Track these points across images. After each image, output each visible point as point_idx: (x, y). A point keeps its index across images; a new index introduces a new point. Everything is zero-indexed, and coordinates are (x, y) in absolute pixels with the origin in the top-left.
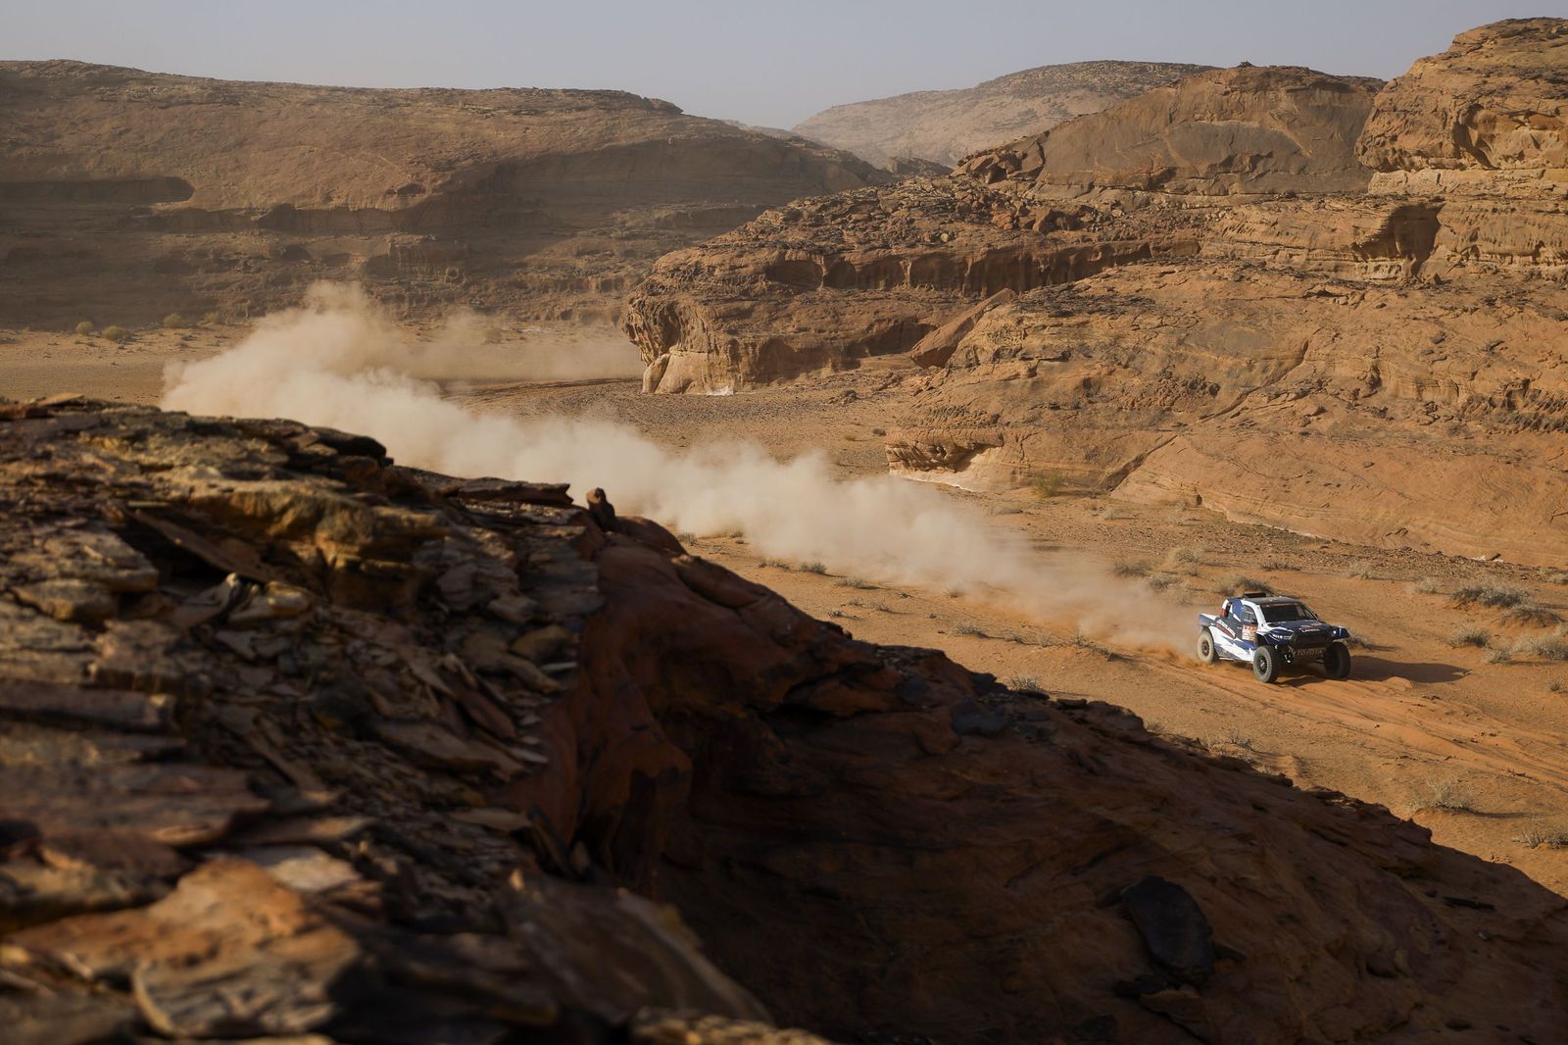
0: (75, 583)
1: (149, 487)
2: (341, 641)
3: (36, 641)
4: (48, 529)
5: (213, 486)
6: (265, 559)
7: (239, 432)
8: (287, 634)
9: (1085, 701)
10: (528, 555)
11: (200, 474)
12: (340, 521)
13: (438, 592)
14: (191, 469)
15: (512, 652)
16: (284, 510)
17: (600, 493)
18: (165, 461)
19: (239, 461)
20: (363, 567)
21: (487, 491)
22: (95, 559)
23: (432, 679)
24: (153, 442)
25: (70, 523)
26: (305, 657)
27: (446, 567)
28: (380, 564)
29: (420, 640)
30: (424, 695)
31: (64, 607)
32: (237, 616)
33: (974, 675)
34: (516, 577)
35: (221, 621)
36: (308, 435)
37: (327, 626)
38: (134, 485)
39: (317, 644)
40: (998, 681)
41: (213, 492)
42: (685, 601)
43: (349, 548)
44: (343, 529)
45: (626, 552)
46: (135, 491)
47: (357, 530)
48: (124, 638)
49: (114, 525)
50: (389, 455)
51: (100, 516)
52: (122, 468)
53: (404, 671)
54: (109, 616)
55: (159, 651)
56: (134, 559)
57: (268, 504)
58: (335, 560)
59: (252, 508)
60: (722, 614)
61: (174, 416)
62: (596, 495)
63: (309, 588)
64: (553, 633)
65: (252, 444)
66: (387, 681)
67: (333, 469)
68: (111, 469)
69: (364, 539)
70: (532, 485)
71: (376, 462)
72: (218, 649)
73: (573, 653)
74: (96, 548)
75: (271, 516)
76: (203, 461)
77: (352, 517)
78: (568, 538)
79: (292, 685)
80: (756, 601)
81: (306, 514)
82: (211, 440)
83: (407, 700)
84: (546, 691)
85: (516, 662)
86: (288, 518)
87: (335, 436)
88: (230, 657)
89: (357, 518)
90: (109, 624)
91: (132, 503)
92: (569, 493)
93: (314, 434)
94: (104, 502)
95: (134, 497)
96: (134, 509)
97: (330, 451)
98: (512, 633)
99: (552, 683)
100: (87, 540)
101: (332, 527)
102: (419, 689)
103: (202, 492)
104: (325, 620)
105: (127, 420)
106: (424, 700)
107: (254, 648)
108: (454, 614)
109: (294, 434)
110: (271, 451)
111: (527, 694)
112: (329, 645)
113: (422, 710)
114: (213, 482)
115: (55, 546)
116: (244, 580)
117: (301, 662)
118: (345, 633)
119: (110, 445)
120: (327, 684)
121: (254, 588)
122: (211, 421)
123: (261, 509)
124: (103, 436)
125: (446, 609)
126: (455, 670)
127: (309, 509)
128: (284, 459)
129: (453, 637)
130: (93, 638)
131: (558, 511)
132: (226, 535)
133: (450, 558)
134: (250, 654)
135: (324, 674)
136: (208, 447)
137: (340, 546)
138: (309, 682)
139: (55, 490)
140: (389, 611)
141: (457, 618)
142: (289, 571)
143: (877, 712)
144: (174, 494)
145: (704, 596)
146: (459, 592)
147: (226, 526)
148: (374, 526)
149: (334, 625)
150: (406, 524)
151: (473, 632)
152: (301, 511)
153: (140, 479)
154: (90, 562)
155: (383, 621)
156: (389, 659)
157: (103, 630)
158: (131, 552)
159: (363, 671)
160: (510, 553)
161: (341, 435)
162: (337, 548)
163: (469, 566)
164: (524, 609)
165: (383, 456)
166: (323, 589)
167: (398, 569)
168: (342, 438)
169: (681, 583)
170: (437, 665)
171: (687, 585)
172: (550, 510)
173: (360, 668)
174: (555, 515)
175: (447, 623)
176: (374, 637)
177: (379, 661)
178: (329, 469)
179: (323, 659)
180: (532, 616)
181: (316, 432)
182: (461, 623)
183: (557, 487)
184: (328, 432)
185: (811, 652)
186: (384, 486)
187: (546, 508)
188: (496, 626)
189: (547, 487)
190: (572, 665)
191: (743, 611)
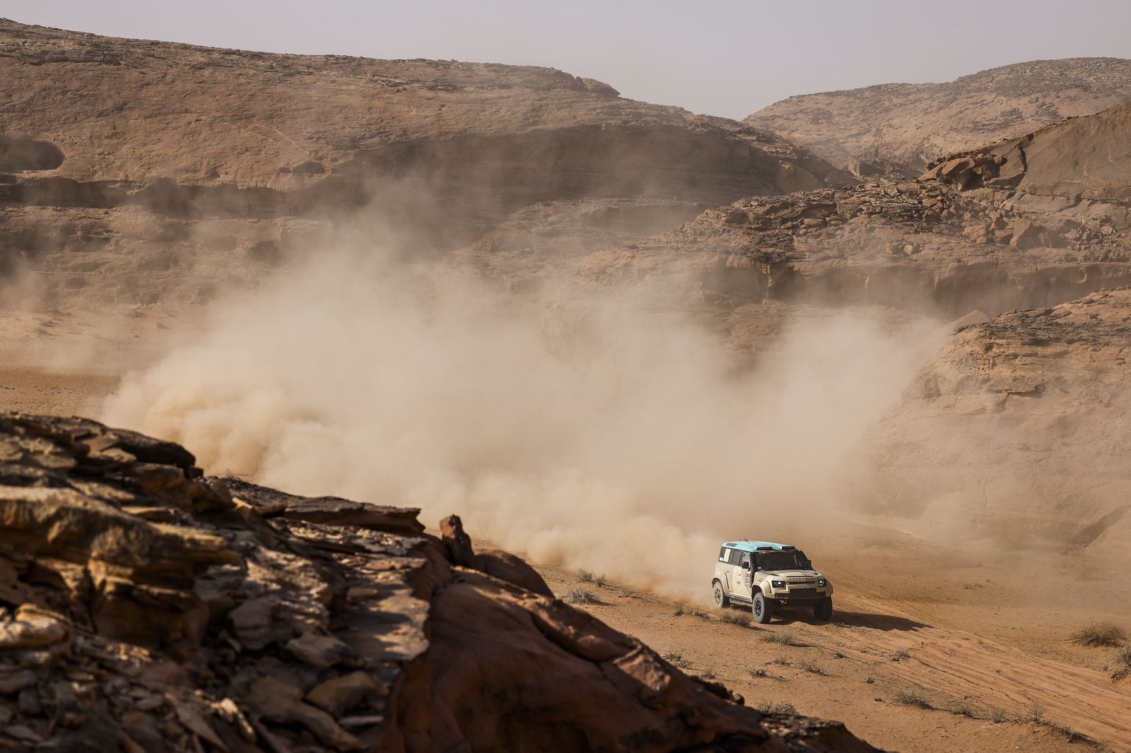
2: (98, 678)
6: (22, 578)
7: (21, 430)
8: (34, 667)
10: (347, 589)
12: (111, 539)
13: (230, 626)
15: (306, 701)
17: (455, 521)
19: (10, 463)
20: (135, 593)
21: (322, 512)
23: (201, 728)
26: (52, 695)
27: (245, 597)
28: (156, 590)
29: (197, 681)
30: (190, 746)
34: (326, 613)
36: (105, 437)
37: (86, 660)
42: (538, 650)
43: (122, 571)
44: (115, 547)
47: (132, 549)
50: (198, 464)
53: (170, 716)
57: (31, 513)
58: (104, 583)
59: (12, 519)
60: (580, 667)
62: (451, 524)
63: (72, 615)
64: (357, 680)
65: (33, 445)
66: (148, 727)
67: (127, 479)
69: (139, 561)
70: (378, 507)
71: (181, 470)
73: (380, 705)
75: (34, 529)
77: (126, 535)
78: (403, 571)
79: (32, 727)
80: (620, 655)
81: (74, 528)
84: (342, 748)
85: (310, 713)
86: (54, 533)
87: (137, 440)
89: (132, 535)
92: (419, 518)
93: (113, 437)
97: (127, 457)
98: (310, 677)
99: (349, 739)
101: (101, 545)
102: (185, 738)
104: (83, 653)
108: (246, 652)
109: (89, 435)
110: (55, 454)
111: (320, 750)
117: (45, 701)
118: (107, 667)
120: (73, 727)
121: (2, 611)
123: (22, 520)
125: (237, 646)
126: (231, 720)
127: (77, 523)
128: (70, 463)
129: (239, 679)
131: (399, 539)
133: (252, 586)
135: (70, 716)
137: (111, 569)
138: (52, 723)
140: (162, 645)
141: (249, 656)
142: (51, 594)
145: (562, 646)
146: (256, 627)
148: (151, 547)
149: (93, 659)
150: (188, 545)
151: (262, 675)
152: (70, 524)
156: (150, 701)
159: (121, 714)
160: (324, 586)
161: (144, 440)
162: (107, 569)
163: (272, 597)
164: (329, 650)
165: (191, 466)
166: (86, 616)
167: (175, 598)
168: (145, 443)
169: (535, 628)
170: (209, 712)
171: (542, 632)
172: (390, 538)
173: (117, 711)
174: (394, 544)
175: (236, 663)
176: (139, 675)
177: (141, 704)
178: (119, 478)
179: (72, 698)
180: (338, 659)
181: (115, 434)
182: (252, 664)
183: (404, 511)
184: (129, 435)
185: (682, 716)
186: (189, 501)
187: (385, 535)
188: (294, 670)
189: (392, 510)
190: (377, 719)
191: (604, 665)
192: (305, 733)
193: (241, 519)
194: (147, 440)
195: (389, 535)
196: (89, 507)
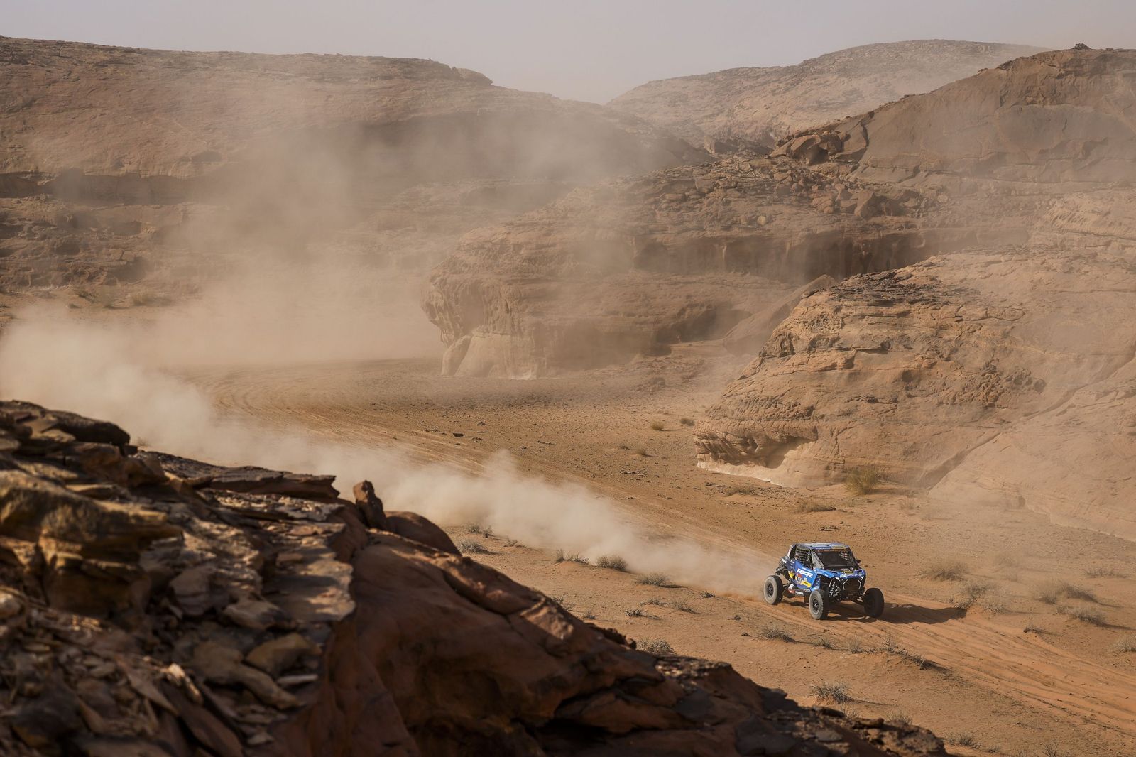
2: (54, 649)
9: (882, 720)
10: (276, 555)
12: (60, 517)
13: (171, 594)
15: (245, 663)
17: (368, 487)
20: (84, 567)
21: (244, 482)
23: (151, 692)
26: (12, 667)
27: (183, 566)
28: (104, 564)
29: (146, 649)
30: (141, 709)
33: (762, 691)
34: (259, 579)
36: (45, 419)
37: (41, 632)
39: (26, 651)
40: (787, 698)
42: (450, 606)
43: (71, 546)
44: (64, 525)
47: (81, 526)
50: (132, 442)
53: (122, 682)
58: (54, 558)
60: (490, 621)
62: (364, 489)
63: (25, 589)
64: (292, 642)
66: (102, 693)
67: (68, 458)
69: (87, 537)
70: (295, 475)
71: (117, 448)
73: (314, 664)
77: (74, 513)
78: (325, 536)
80: (526, 607)
81: (26, 509)
83: (123, 714)
84: (281, 706)
85: (250, 674)
86: (8, 510)
87: (75, 421)
89: (80, 513)
92: (334, 485)
93: (52, 419)
97: (67, 437)
98: (249, 640)
99: (287, 697)
101: (51, 523)
102: (137, 702)
104: (38, 625)
106: (141, 716)
108: (187, 618)
109: (30, 418)
111: (261, 709)
112: (39, 653)
113: (138, 727)
117: (6, 673)
118: (61, 638)
120: (33, 696)
125: (179, 613)
126: (179, 684)
127: (28, 503)
128: (14, 445)
129: (182, 644)
131: (319, 505)
133: (189, 556)
135: (30, 685)
137: (61, 545)
138: (13, 693)
140: (111, 615)
141: (190, 622)
142: (5, 570)
143: (655, 729)
145: (474, 603)
146: (195, 595)
148: (99, 524)
149: (48, 630)
150: (133, 521)
151: (205, 640)
152: (21, 504)
155: (104, 626)
156: (103, 668)
159: (76, 682)
160: (255, 553)
161: (81, 420)
162: (57, 546)
163: (208, 566)
164: (264, 614)
165: (126, 444)
166: (39, 590)
167: (123, 570)
168: (82, 423)
169: (447, 586)
170: (158, 677)
171: (454, 588)
172: (310, 504)
173: (72, 679)
174: (314, 510)
175: (178, 628)
176: (91, 644)
177: (95, 671)
178: (60, 457)
179: (31, 668)
180: (273, 622)
181: (54, 416)
182: (193, 629)
183: (320, 479)
184: (67, 417)
185: (585, 663)
186: (125, 477)
187: (305, 502)
188: (232, 633)
189: (309, 478)
190: (312, 677)
191: (512, 618)
192: (246, 693)
193: (174, 492)
194: (85, 421)
195: (309, 502)
196: (38, 488)
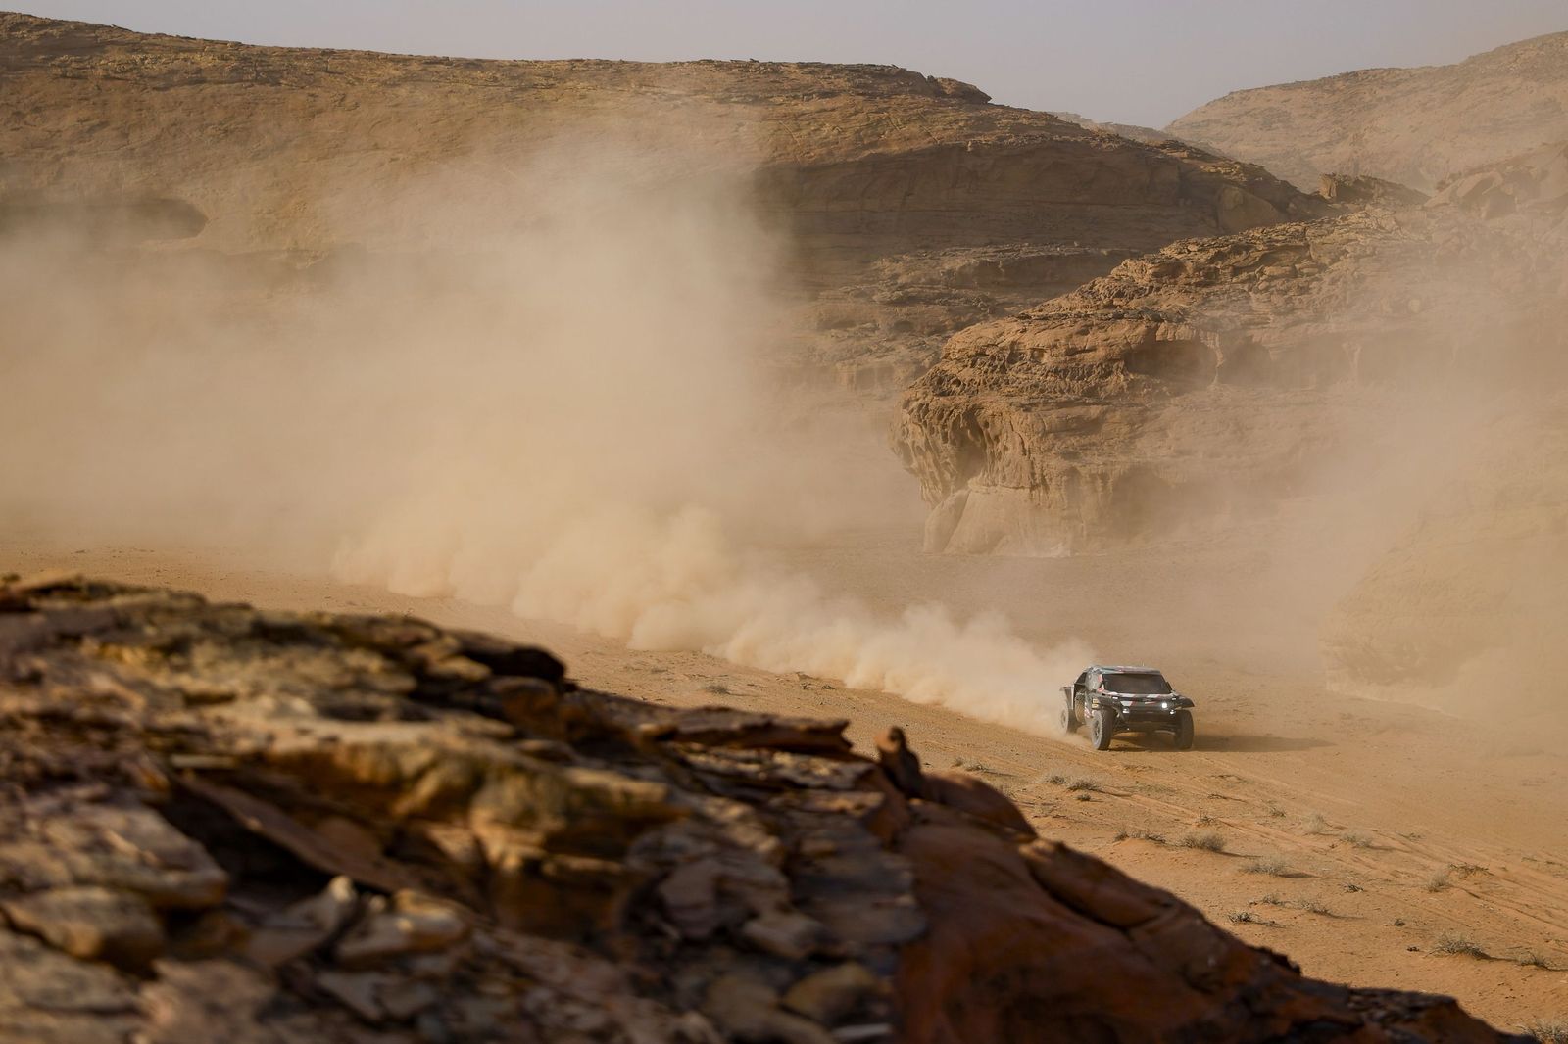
0: (98, 895)
1: (203, 734)
2: (519, 992)
3: (48, 995)
4: (47, 802)
5: (303, 732)
6: (390, 852)
7: (335, 639)
8: (431, 980)
10: (798, 844)
11: (282, 711)
12: (511, 793)
13: (660, 906)
14: (266, 702)
15: (787, 1009)
16: (421, 774)
17: (898, 735)
18: (224, 688)
19: (339, 689)
20: (549, 868)
21: (716, 730)
22: (124, 853)
24: (201, 655)
25: (82, 792)
26: (461, 1017)
27: (671, 863)
28: (577, 863)
29: (640, 988)
31: (85, 935)
32: (350, 948)
34: (782, 880)
35: (325, 956)
36: (443, 642)
37: (494, 966)
38: (181, 730)
39: (477, 994)
41: (307, 743)
42: (1044, 916)
43: (526, 837)
44: (516, 805)
45: (946, 835)
46: (181, 740)
47: (539, 806)
48: (189, 992)
49: (151, 796)
50: (569, 674)
51: (128, 781)
52: (158, 699)
54: (158, 952)
55: (244, 1016)
56: (186, 854)
57: (394, 762)
58: (502, 857)
59: (368, 769)
60: (1101, 937)
61: (232, 614)
62: (892, 739)
63: (462, 900)
64: (848, 976)
65: (356, 659)
67: (486, 702)
68: (138, 701)
69: (550, 823)
70: (788, 720)
71: (549, 687)
72: (323, 1002)
73: (881, 1009)
74: (127, 835)
75: (399, 784)
76: (285, 690)
77: (531, 787)
78: (858, 813)
80: (1156, 917)
81: (458, 781)
82: (295, 652)
85: (791, 1025)
86: (428, 787)
87: (487, 646)
88: (339, 1016)
89: (540, 785)
90: (163, 967)
91: (180, 760)
92: (847, 735)
93: (452, 641)
94: (133, 758)
95: (181, 749)
96: (180, 770)
97: (478, 671)
98: (783, 975)
100: (111, 821)
103: (288, 742)
104: (491, 956)
105: (157, 618)
107: (378, 1001)
108: (687, 942)
109: (419, 641)
110: (386, 671)
112: (498, 998)
114: (306, 724)
115: (62, 832)
116: (360, 888)
117: (456, 1026)
118: (521, 976)
119: (133, 659)
121: (377, 903)
122: (288, 621)
123: (384, 772)
124: (121, 643)
125: (674, 934)
127: (461, 772)
128: (407, 683)
129: (688, 981)
130: (136, 989)
131: (835, 765)
132: (327, 812)
133: (679, 849)
134: (372, 1011)
136: (290, 665)
137: (512, 834)
139: (56, 735)
140: (589, 941)
141: (693, 946)
142: (429, 873)
144: (245, 745)
145: (1074, 909)
146: (697, 906)
147: (326, 798)
148: (567, 802)
149: (504, 963)
151: (720, 973)
152: (450, 775)
153: (186, 719)
154: (119, 859)
155: (579, 955)
156: (592, 1020)
157: (152, 977)
158: (180, 842)
161: (495, 644)
162: (506, 836)
163: (709, 863)
164: (800, 935)
165: (562, 679)
166: (480, 902)
167: (604, 873)
168: (496, 648)
169: (1035, 885)
170: (673, 1032)
171: (1045, 889)
172: (822, 764)
173: (547, 1035)
174: (831, 773)
175: (676, 957)
176: (568, 983)
177: (578, 1024)
179: (492, 1021)
180: (814, 946)
181: (454, 638)
182: (699, 958)
183: (828, 725)
184: (475, 639)
185: (1245, 1001)
186: (564, 728)
187: (815, 761)
188: (757, 964)
189: (812, 724)
190: (880, 1029)
191: (1136, 933)
194: (499, 645)
195: (819, 760)
196: (476, 751)
